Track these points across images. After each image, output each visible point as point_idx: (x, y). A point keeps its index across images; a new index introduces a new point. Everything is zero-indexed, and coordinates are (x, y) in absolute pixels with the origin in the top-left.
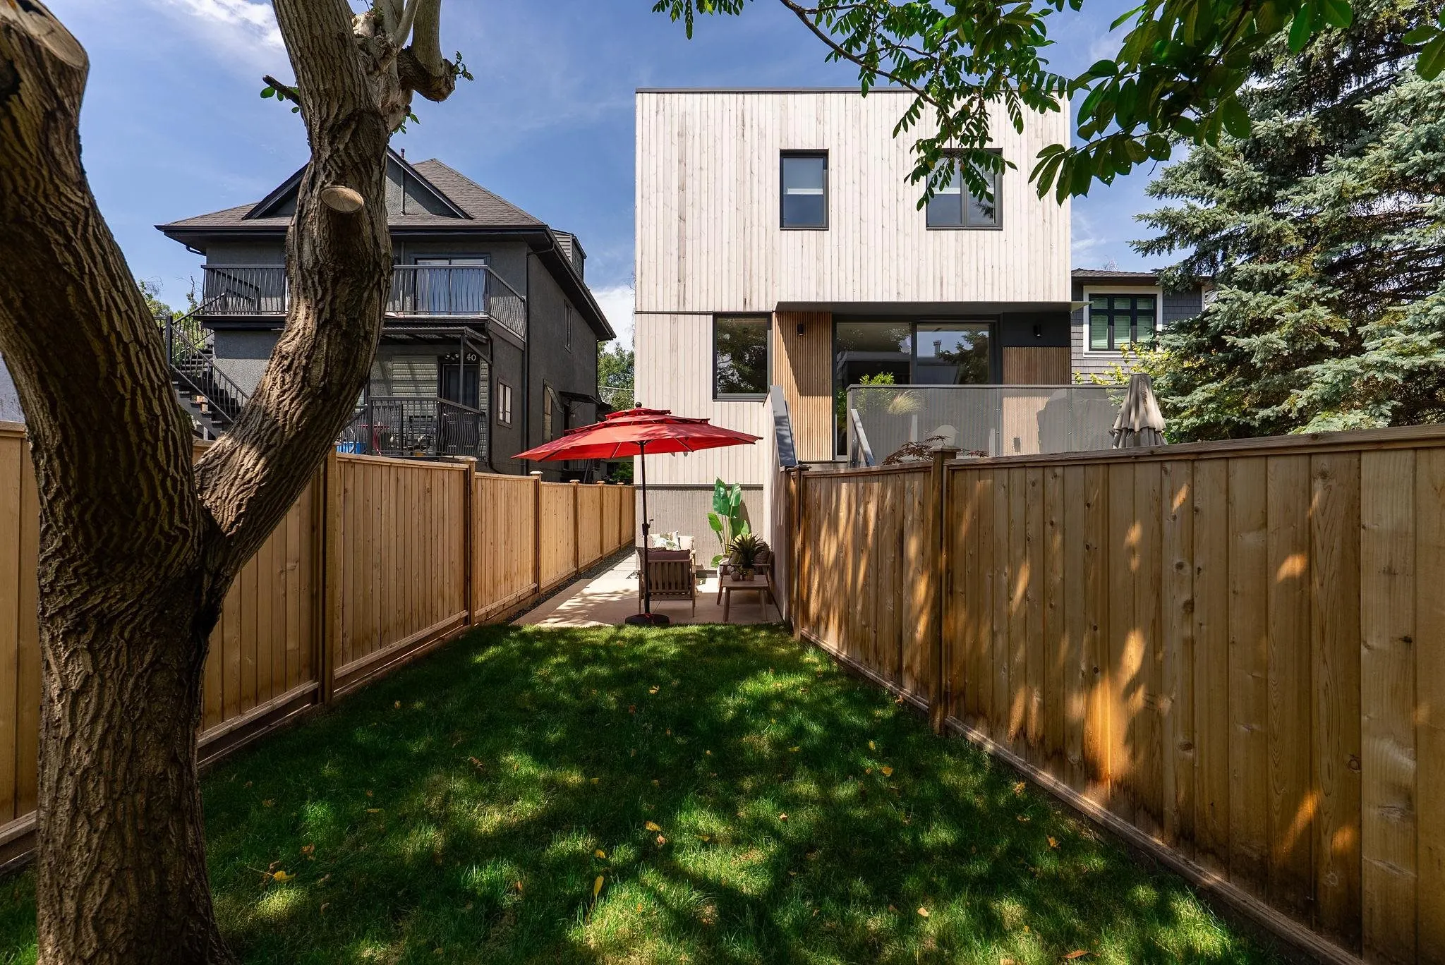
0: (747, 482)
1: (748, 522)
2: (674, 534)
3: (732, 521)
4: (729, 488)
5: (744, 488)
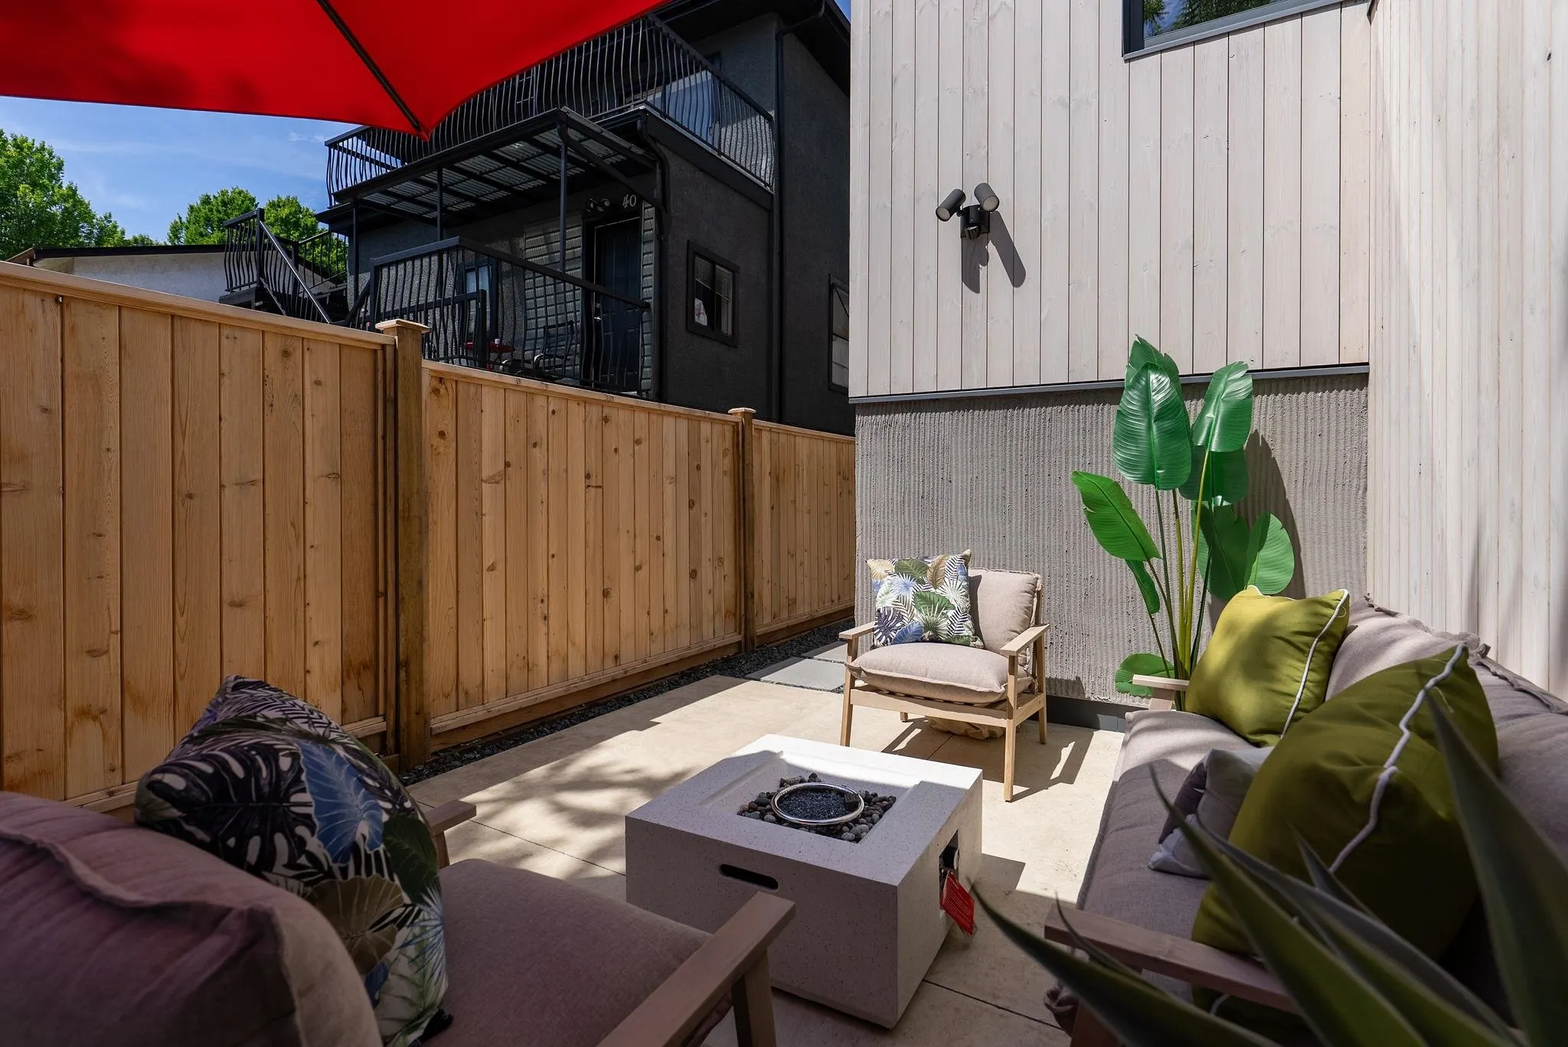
0: (1282, 356)
1: (1289, 525)
2: (950, 561)
3: (1207, 521)
4: (1197, 387)
5: (1269, 382)
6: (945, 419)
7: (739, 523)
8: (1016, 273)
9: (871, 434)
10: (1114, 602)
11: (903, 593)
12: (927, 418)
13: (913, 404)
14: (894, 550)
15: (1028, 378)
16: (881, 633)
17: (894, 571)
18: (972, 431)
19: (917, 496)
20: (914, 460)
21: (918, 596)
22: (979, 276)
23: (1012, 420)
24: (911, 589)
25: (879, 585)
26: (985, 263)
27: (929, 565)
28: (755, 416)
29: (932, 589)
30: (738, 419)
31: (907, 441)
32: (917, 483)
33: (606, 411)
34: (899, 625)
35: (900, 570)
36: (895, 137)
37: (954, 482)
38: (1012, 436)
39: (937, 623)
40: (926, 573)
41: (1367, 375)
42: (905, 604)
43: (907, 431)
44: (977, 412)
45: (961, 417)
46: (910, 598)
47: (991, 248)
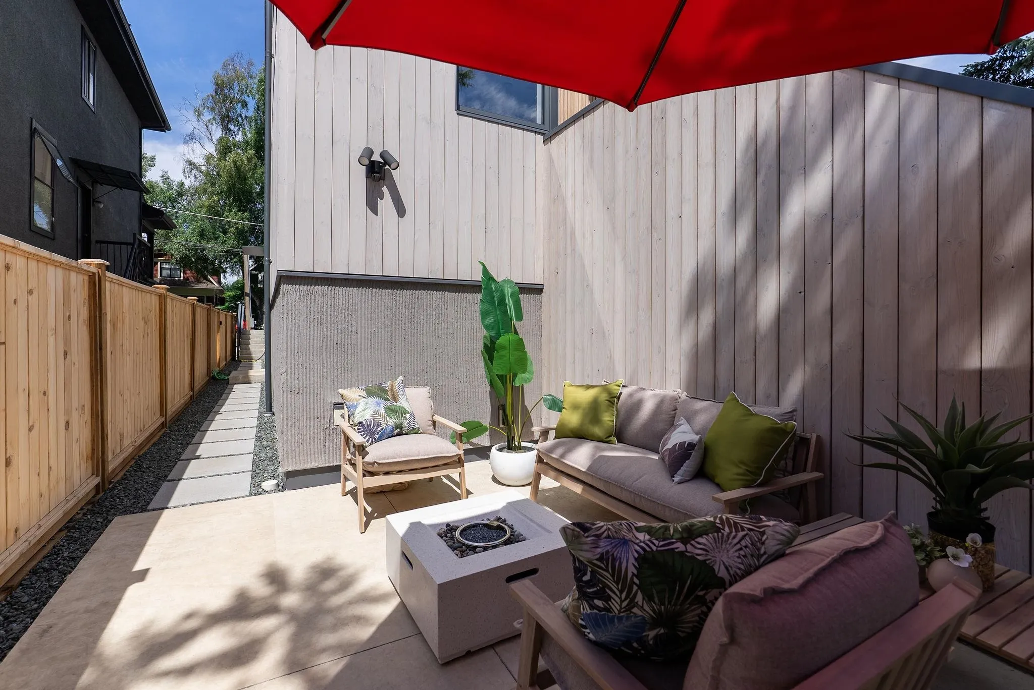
0: (517, 277)
5: (525, 290)
6: (354, 293)
7: (96, 370)
8: (401, 211)
9: (296, 298)
10: (450, 397)
11: (378, 408)
12: (340, 291)
13: (329, 280)
14: (314, 381)
15: (406, 272)
16: (368, 437)
17: (366, 395)
18: (371, 301)
19: (332, 343)
20: (331, 318)
21: (387, 409)
22: (377, 205)
23: (396, 296)
24: (382, 405)
25: (356, 406)
26: (382, 198)
27: (387, 388)
28: (108, 268)
29: (395, 403)
30: (93, 269)
31: (325, 305)
32: (332, 334)
33: (10, 258)
34: (379, 429)
35: (370, 393)
36: (318, 92)
37: (359, 333)
38: (396, 306)
39: (402, 424)
40: (387, 393)
41: (542, 289)
42: (380, 415)
43: (325, 298)
44: (374, 290)
45: (364, 292)
46: (382, 411)
47: (385, 189)
